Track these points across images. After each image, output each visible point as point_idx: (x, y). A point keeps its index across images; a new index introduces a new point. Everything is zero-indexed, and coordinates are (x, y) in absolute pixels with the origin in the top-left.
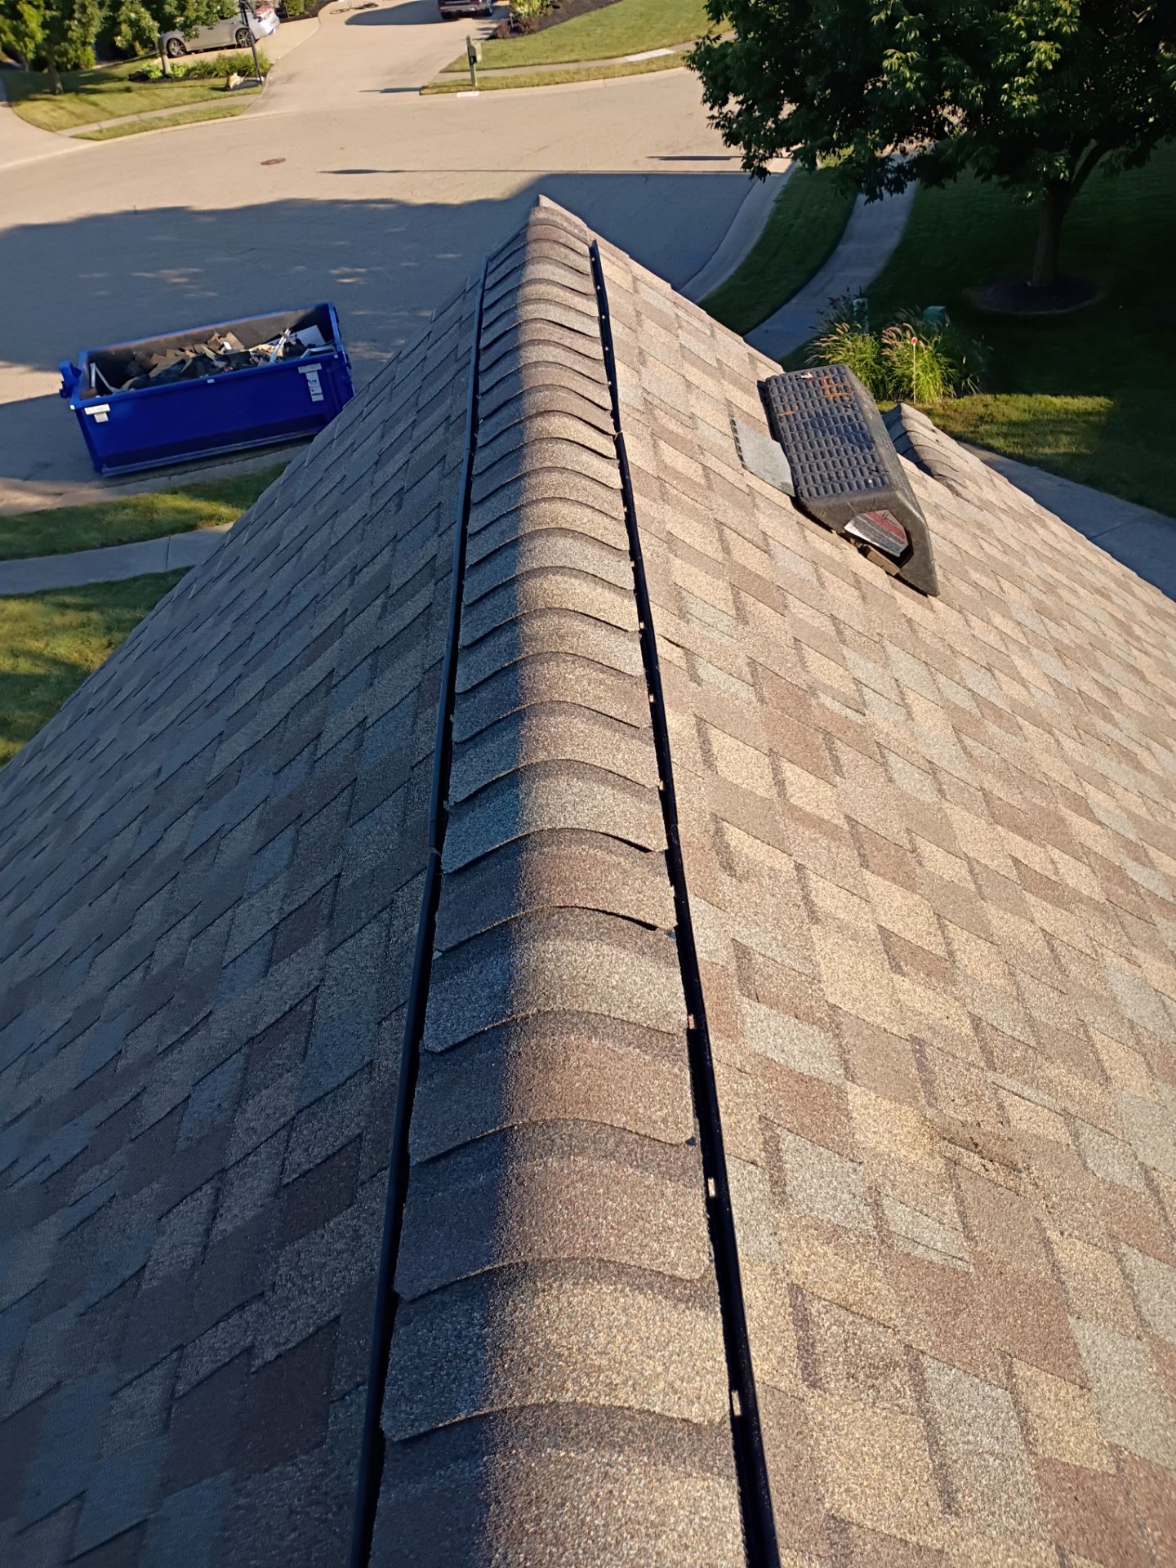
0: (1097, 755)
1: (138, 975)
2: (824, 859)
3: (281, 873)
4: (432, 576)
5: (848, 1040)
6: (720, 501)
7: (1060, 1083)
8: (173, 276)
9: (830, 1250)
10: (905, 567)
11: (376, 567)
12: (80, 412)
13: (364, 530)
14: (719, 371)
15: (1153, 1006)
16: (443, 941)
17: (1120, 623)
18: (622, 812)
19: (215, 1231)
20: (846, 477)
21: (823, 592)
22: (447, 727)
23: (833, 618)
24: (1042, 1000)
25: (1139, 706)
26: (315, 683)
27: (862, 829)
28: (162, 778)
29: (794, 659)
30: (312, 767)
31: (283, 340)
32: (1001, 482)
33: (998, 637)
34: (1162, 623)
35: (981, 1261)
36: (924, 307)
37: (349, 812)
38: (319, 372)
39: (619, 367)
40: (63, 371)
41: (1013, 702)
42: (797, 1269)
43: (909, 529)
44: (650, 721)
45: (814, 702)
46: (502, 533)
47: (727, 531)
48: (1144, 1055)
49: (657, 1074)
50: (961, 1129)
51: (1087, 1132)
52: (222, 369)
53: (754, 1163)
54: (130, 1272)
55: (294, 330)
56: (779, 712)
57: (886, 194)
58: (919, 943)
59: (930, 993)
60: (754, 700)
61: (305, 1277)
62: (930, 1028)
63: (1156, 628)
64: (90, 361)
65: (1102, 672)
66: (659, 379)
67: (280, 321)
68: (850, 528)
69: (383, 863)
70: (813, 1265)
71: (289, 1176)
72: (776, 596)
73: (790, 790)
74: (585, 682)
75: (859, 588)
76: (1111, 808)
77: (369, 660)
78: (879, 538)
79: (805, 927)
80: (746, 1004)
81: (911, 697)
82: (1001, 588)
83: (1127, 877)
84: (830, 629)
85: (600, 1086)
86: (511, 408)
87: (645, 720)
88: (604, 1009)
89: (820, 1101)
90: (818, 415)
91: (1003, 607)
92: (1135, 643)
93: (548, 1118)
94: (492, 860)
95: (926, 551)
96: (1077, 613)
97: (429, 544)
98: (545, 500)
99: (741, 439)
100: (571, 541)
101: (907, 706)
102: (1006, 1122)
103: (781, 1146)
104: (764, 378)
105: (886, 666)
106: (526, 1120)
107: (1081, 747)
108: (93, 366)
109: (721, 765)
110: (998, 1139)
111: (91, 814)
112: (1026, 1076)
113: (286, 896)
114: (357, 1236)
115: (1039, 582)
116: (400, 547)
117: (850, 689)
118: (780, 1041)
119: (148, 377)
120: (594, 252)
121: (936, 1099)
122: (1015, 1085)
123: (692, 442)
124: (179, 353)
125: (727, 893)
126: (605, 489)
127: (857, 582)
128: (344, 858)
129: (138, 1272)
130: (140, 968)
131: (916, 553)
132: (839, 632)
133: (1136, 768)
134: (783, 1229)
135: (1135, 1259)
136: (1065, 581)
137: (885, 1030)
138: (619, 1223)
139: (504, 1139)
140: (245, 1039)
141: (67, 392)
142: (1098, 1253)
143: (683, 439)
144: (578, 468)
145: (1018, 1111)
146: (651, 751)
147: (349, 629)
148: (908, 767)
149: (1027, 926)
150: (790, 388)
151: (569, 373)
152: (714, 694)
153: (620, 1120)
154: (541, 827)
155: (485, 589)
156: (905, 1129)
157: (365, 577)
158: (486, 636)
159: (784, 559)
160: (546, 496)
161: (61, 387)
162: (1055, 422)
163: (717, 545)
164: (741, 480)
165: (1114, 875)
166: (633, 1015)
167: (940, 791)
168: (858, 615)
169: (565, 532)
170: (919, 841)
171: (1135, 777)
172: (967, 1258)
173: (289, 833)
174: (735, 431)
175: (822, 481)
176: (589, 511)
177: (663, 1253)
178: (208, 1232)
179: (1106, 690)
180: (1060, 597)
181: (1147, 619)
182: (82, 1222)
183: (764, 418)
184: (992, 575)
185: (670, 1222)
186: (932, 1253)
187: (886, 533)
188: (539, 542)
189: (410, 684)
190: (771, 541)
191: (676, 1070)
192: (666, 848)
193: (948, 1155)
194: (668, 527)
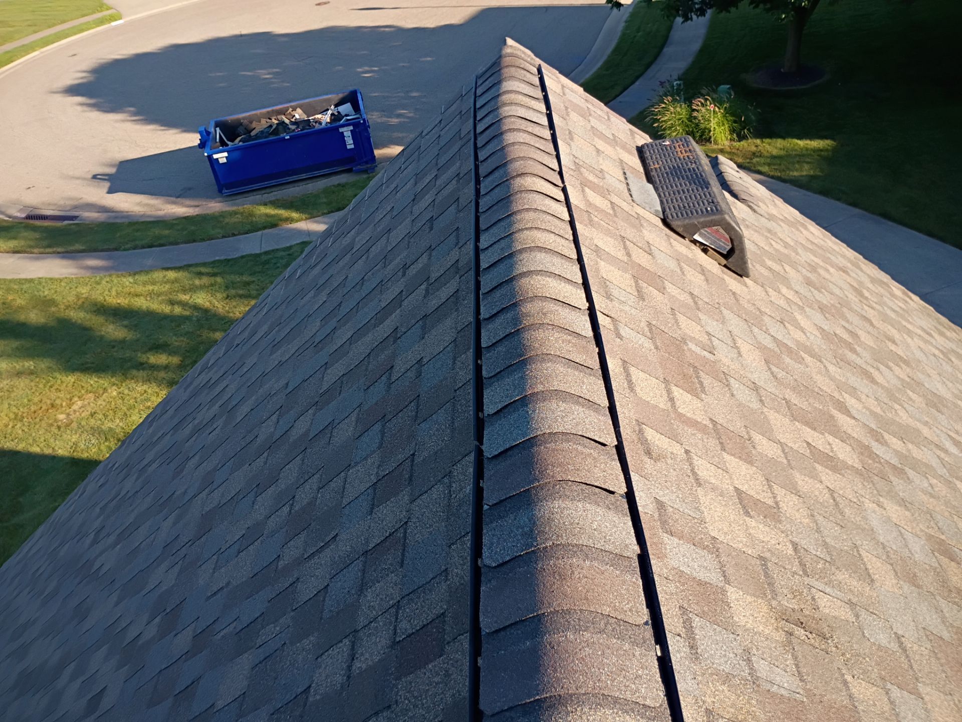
0: (849, 375)
1: (286, 509)
2: (700, 446)
3: (374, 452)
4: (457, 273)
5: (724, 558)
6: (622, 224)
7: (846, 584)
8: (265, 74)
9: (725, 688)
10: (730, 260)
11: (420, 265)
12: (210, 157)
13: (409, 242)
14: (614, 141)
15: (895, 534)
16: (489, 499)
17: (855, 289)
18: (590, 422)
19: (354, 668)
20: (694, 206)
21: (684, 278)
22: (478, 369)
23: (691, 294)
24: (831, 531)
25: (871, 343)
26: (386, 335)
27: (719, 427)
28: (290, 389)
29: (673, 321)
30: (389, 387)
31: (330, 112)
32: (779, 202)
33: (785, 302)
34: (880, 288)
35: (809, 693)
36: (718, 85)
37: (416, 416)
38: (351, 131)
39: (560, 142)
40: (201, 133)
41: (797, 342)
42: (709, 700)
43: (733, 238)
44: (598, 364)
45: (686, 348)
46: (502, 249)
47: (628, 243)
48: (892, 565)
49: (624, 582)
50: (792, 614)
51: (863, 614)
52: (294, 130)
53: (679, 635)
54: (300, 690)
55: (336, 106)
56: (667, 355)
57: (694, 17)
58: (758, 498)
59: (767, 528)
60: (653, 348)
61: (416, 697)
62: (769, 550)
63: (877, 291)
64: (216, 126)
65: (848, 321)
66: (581, 149)
67: (329, 101)
68: (697, 237)
69: (441, 449)
70: (717, 698)
71: (401, 636)
72: (657, 281)
73: (678, 404)
74: (560, 342)
75: (704, 274)
76: (860, 408)
77: (421, 323)
78: (713, 242)
79: (694, 489)
80: (666, 537)
81: (739, 342)
82: (785, 270)
83: (873, 452)
84: (690, 301)
85: (593, 589)
86: (501, 171)
87: (596, 365)
88: (590, 543)
89: (712, 597)
90: (674, 167)
91: (786, 281)
92: (865, 302)
93: (565, 609)
94: (516, 451)
95: (743, 250)
96: (830, 284)
97: (453, 253)
98: (526, 229)
99: (630, 183)
100: (544, 254)
101: (737, 348)
102: (816, 608)
103: (693, 625)
104: (640, 144)
105: (723, 323)
106: (552, 610)
107: (839, 370)
108: (218, 130)
109: (638, 389)
110: (814, 619)
111: (245, 409)
112: (826, 580)
113: (379, 465)
114: (447, 675)
115: (807, 265)
116: (434, 253)
117: (704, 338)
118: (686, 560)
119: (250, 136)
120: (540, 71)
121: (776, 595)
122: (821, 587)
123: (603, 187)
124: (268, 120)
125: (649, 469)
126: (560, 221)
127: (703, 271)
128: (416, 444)
129: (305, 690)
130: (287, 505)
131: (737, 252)
132: (696, 303)
133: (872, 382)
134: (698, 675)
135: (896, 692)
136: (821, 264)
137: (744, 552)
138: (611, 673)
139: (539, 620)
140: (362, 553)
141: (202, 145)
142: (875, 688)
143: (598, 186)
144: (544, 209)
145: (823, 602)
146: (601, 383)
147: (405, 303)
148: (742, 387)
149: (818, 485)
150: (656, 151)
151: (533, 149)
152: (630, 345)
153: (607, 610)
154: (544, 432)
155: (495, 284)
156: (761, 614)
157: (412, 271)
158: (498, 312)
159: (661, 258)
160: (527, 226)
161: (199, 142)
162: (799, 155)
163: (623, 252)
164: (632, 210)
165: (865, 450)
166: (607, 546)
167: (761, 401)
168: (705, 291)
169: (540, 249)
170: (752, 433)
171: (872, 388)
172: (801, 692)
173: (378, 427)
174: (626, 178)
175: (680, 208)
176: (552, 235)
177: (637, 690)
178: (349, 667)
179: (851, 333)
180: (819, 275)
181: (870, 286)
182: (265, 659)
183: (641, 170)
184: (779, 262)
185: (640, 672)
186: (782, 689)
187: (718, 239)
188: (525, 255)
189: (448, 338)
190: (652, 248)
191: (634, 580)
192: (616, 443)
193: (786, 629)
194: (596, 242)
